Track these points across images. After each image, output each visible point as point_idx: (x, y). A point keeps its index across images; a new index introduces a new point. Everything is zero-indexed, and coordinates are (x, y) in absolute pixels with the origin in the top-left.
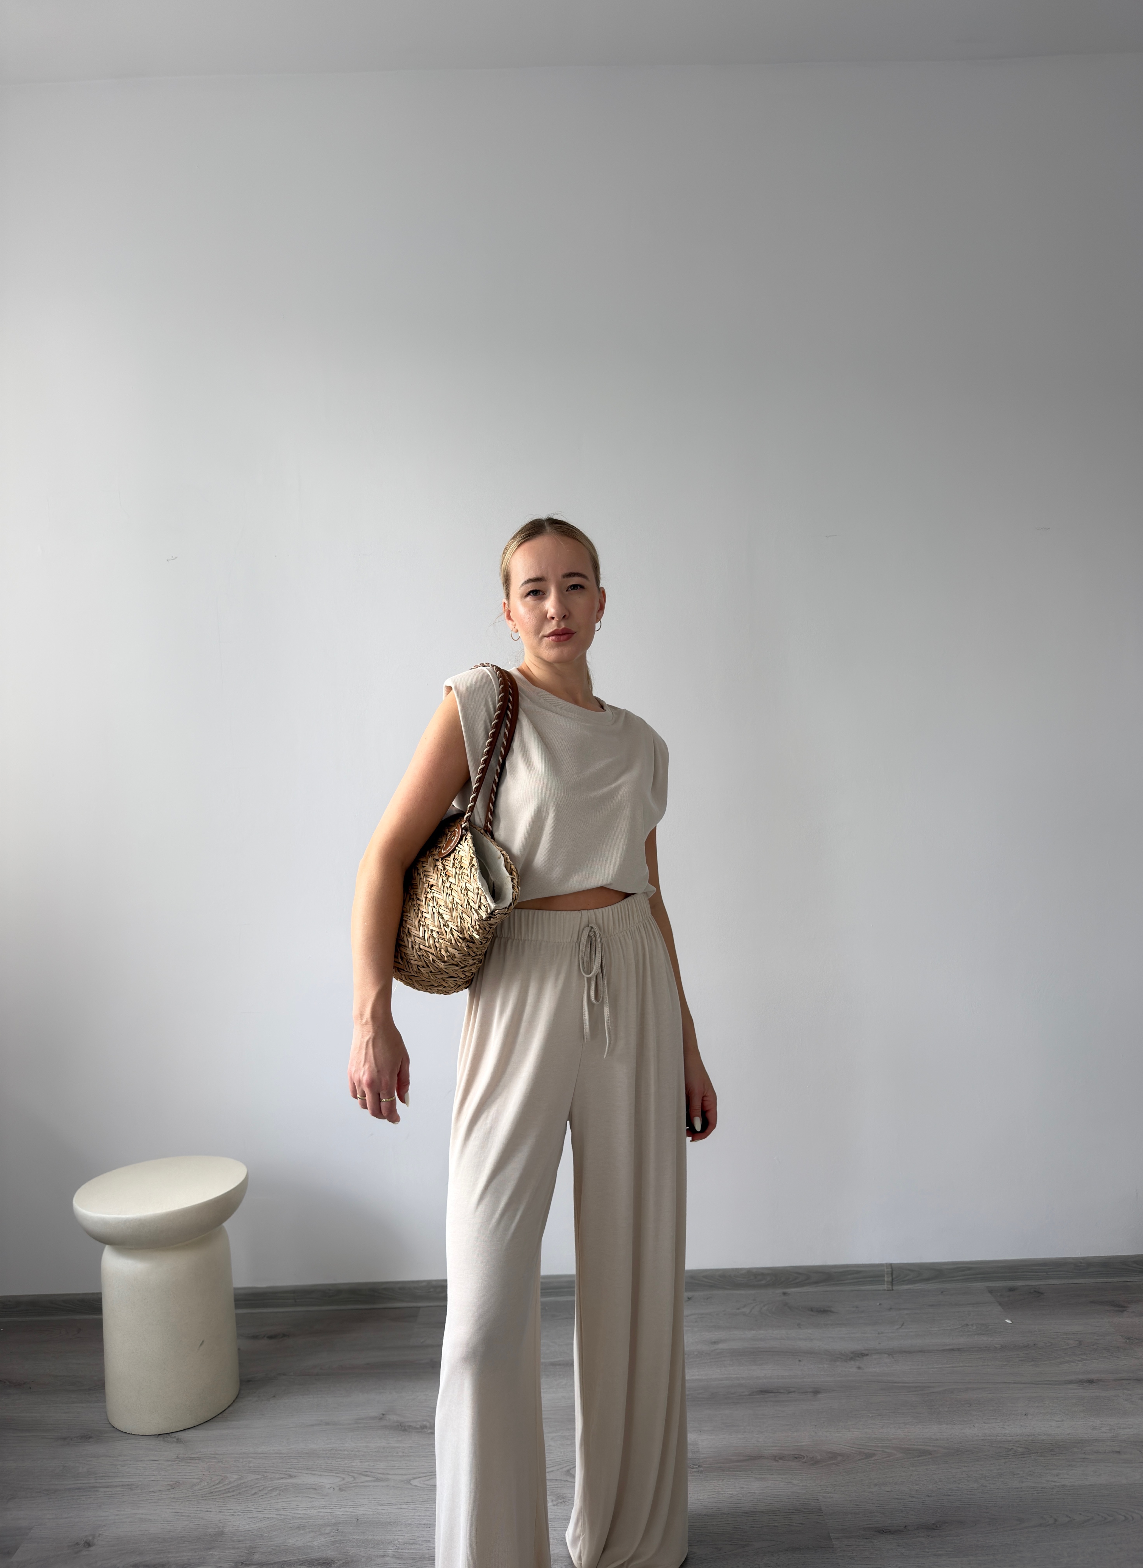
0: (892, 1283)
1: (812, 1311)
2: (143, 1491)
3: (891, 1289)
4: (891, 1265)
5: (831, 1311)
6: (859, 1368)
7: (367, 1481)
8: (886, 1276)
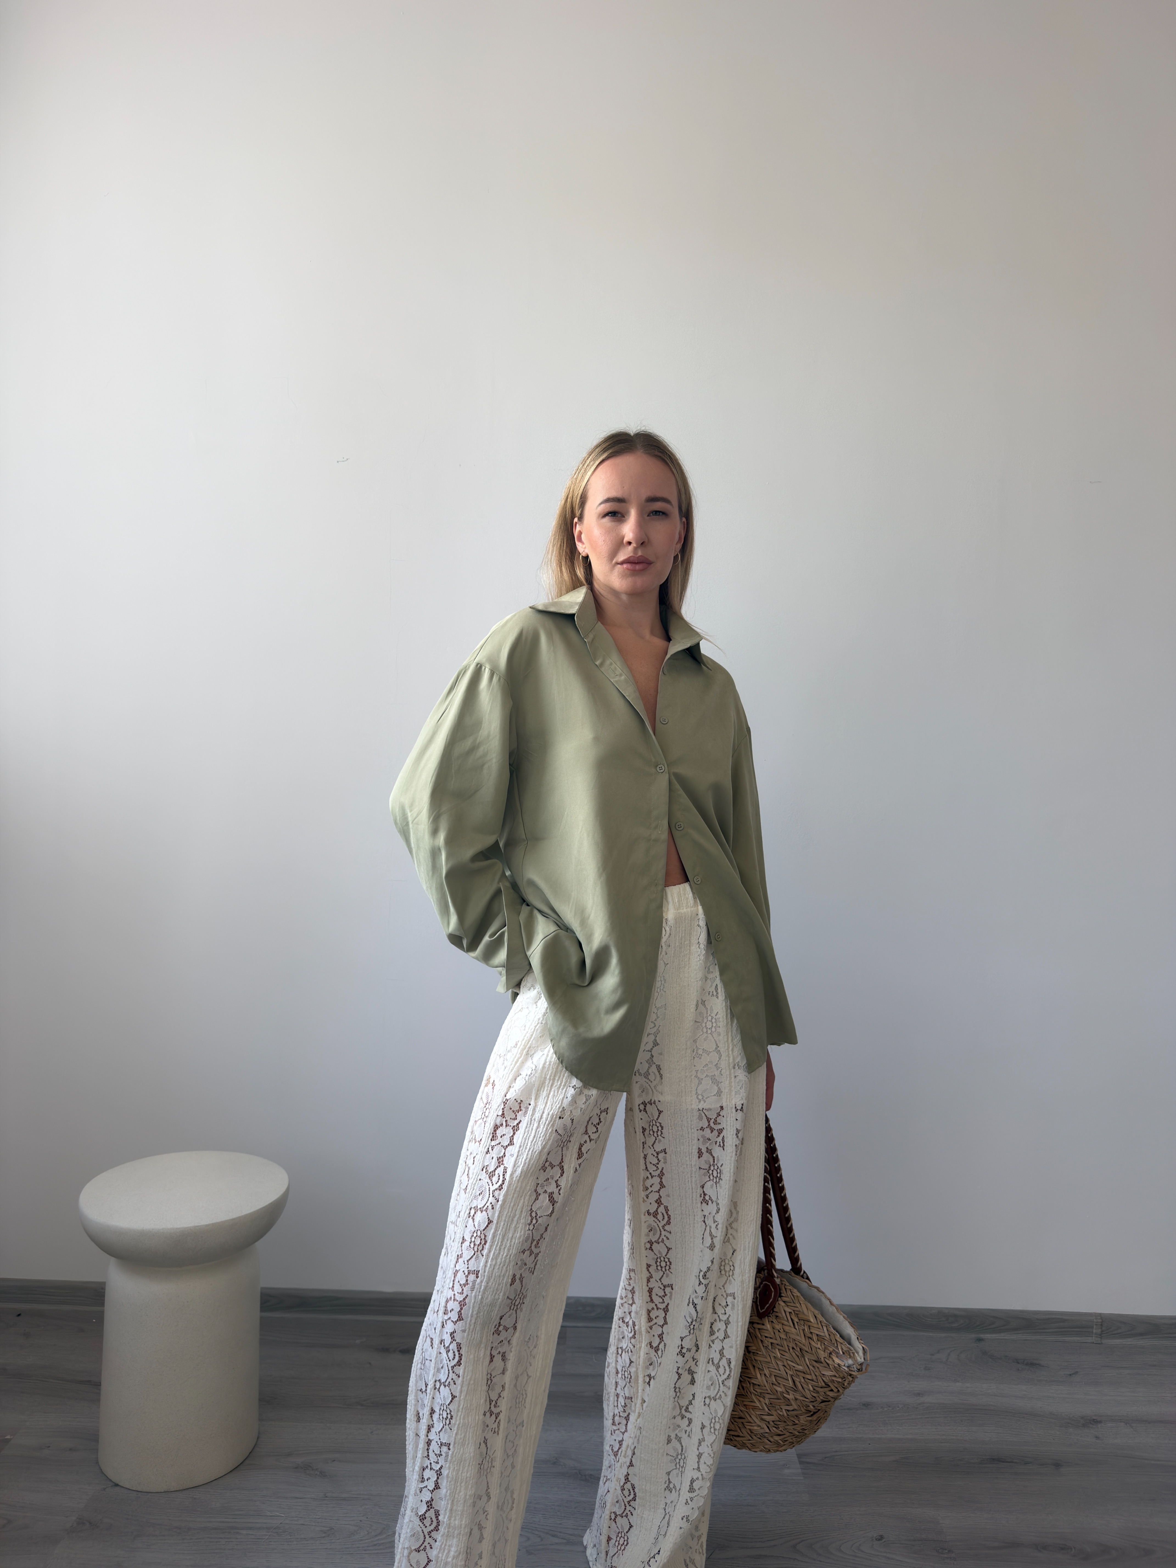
0: (1101, 1335)
1: (1018, 1363)
2: (292, 1537)
3: (1100, 1342)
4: (1100, 1314)
5: (1039, 1365)
6: (1097, 1438)
7: (557, 1544)
8: (1095, 1327)
